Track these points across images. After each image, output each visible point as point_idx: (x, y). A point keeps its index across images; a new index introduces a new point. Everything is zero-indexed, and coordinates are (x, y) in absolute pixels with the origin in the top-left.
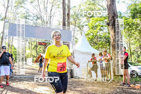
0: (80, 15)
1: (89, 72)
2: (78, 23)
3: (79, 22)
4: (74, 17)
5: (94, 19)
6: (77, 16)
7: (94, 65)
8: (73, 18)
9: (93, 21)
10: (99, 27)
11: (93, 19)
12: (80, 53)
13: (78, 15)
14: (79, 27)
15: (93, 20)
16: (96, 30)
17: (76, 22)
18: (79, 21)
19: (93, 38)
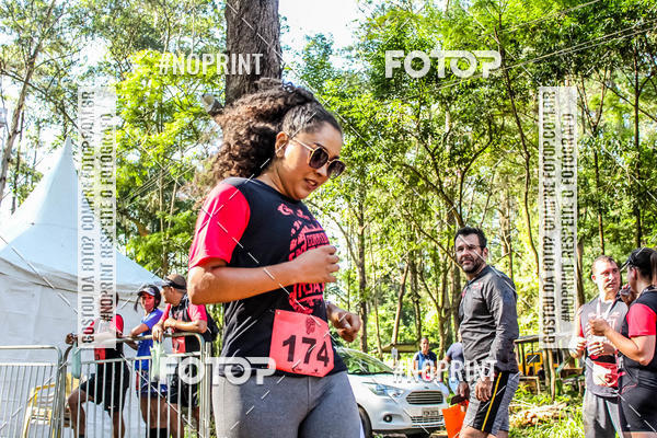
0: (69, 16)
1: (67, 411)
2: (45, 67)
3: (60, 61)
4: (27, 22)
5: (156, 65)
6: (44, 22)
7: (100, 367)
8: (18, 28)
9: (145, 71)
10: (182, 119)
11: (149, 58)
12: (23, 279)
13: (59, 12)
14: (50, 95)
15: (152, 64)
16: (164, 135)
17: (34, 57)
18: (56, 55)
19: (139, 183)
